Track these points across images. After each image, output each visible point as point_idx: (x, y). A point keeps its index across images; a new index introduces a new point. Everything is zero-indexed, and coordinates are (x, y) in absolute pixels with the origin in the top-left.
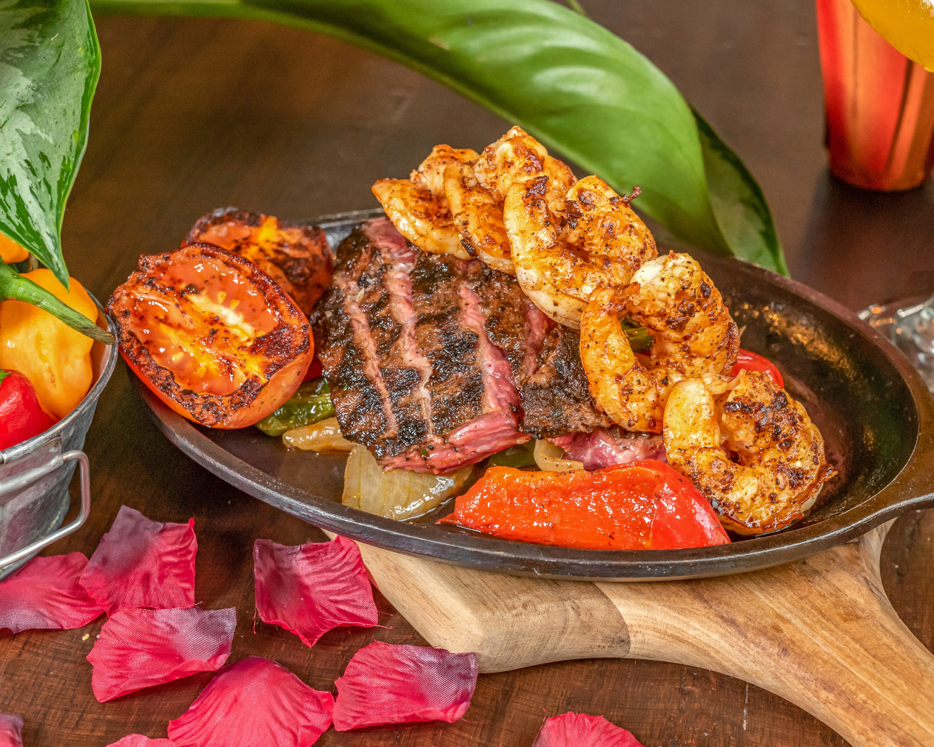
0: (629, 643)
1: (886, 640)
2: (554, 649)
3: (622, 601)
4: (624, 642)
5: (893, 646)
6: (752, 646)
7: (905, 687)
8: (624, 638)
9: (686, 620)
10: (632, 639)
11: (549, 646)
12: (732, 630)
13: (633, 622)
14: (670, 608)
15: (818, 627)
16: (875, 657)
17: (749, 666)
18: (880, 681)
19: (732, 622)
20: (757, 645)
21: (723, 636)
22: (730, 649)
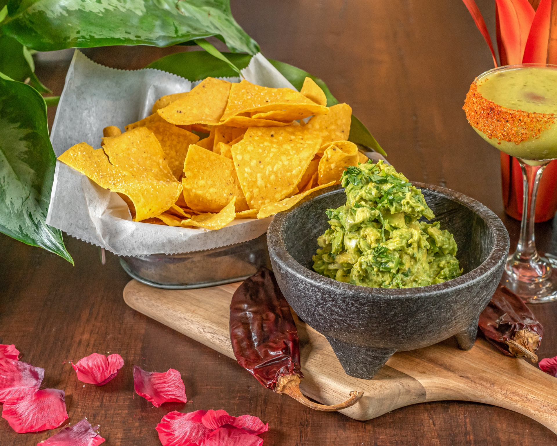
0: (426, 395)
1: (530, 372)
2: (397, 403)
3: (420, 378)
4: (424, 395)
5: (534, 374)
6: (478, 385)
7: (547, 388)
8: (424, 393)
9: (448, 380)
10: (427, 393)
11: (395, 402)
12: (468, 380)
13: (426, 385)
14: (439, 376)
15: (501, 372)
16: (529, 379)
17: (479, 394)
18: (536, 388)
19: (467, 378)
20: (481, 384)
21: (465, 383)
22: (469, 388)
